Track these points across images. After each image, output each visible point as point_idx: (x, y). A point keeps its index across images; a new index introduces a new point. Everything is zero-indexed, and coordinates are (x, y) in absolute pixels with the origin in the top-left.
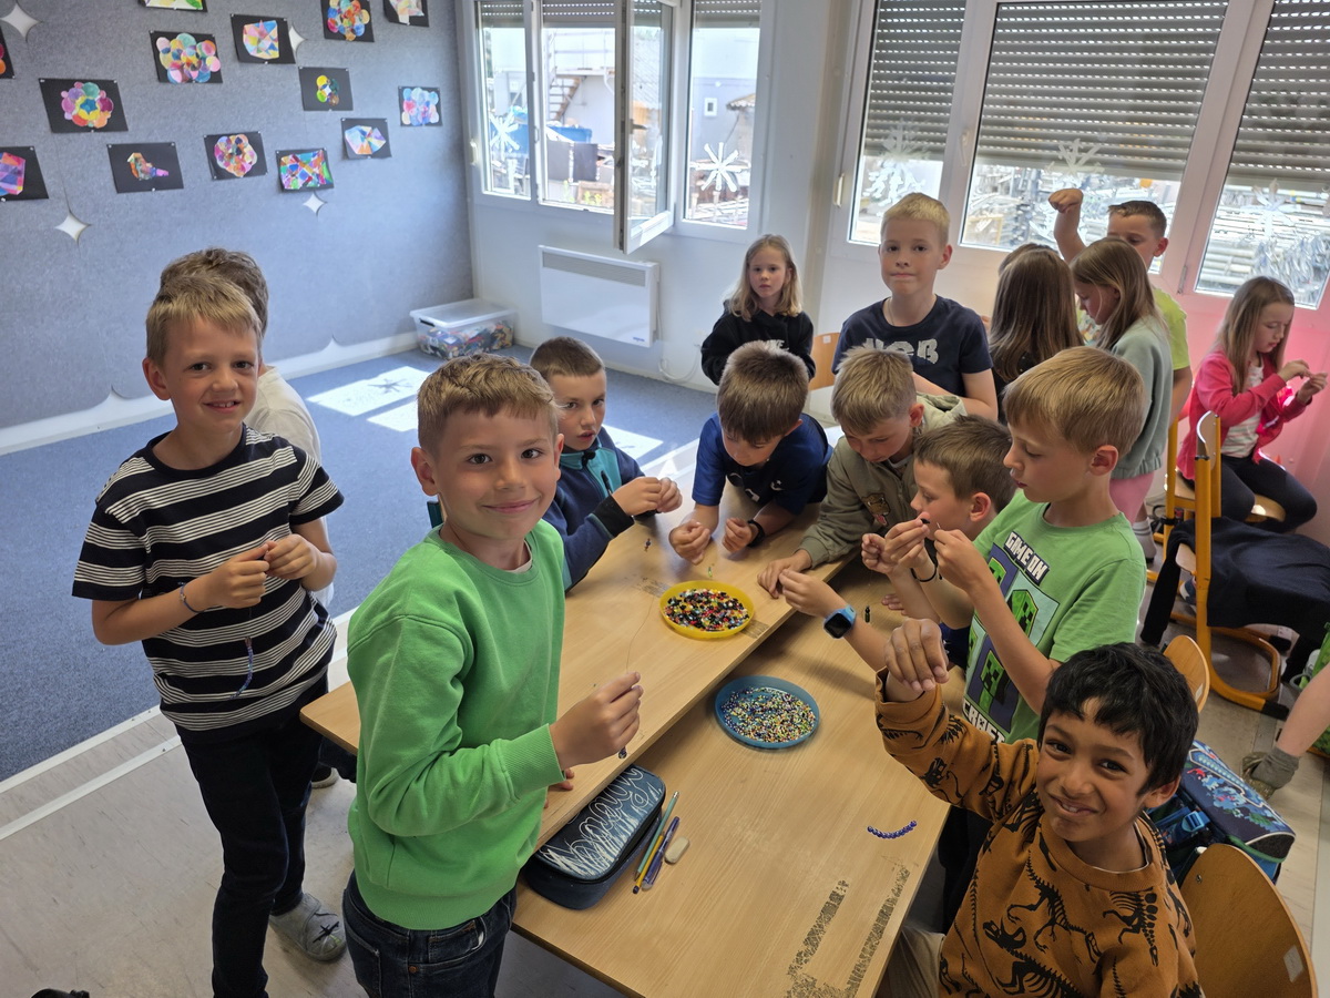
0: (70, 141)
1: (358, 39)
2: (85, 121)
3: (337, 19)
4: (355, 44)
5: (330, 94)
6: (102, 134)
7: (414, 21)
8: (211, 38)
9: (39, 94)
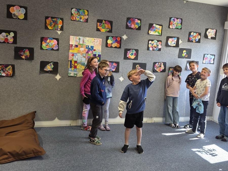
0: (126, 61)
1: (196, 42)
2: (130, 57)
3: (192, 37)
4: (195, 43)
5: (186, 55)
6: (133, 60)
7: (212, 38)
8: (161, 41)
9: (124, 51)
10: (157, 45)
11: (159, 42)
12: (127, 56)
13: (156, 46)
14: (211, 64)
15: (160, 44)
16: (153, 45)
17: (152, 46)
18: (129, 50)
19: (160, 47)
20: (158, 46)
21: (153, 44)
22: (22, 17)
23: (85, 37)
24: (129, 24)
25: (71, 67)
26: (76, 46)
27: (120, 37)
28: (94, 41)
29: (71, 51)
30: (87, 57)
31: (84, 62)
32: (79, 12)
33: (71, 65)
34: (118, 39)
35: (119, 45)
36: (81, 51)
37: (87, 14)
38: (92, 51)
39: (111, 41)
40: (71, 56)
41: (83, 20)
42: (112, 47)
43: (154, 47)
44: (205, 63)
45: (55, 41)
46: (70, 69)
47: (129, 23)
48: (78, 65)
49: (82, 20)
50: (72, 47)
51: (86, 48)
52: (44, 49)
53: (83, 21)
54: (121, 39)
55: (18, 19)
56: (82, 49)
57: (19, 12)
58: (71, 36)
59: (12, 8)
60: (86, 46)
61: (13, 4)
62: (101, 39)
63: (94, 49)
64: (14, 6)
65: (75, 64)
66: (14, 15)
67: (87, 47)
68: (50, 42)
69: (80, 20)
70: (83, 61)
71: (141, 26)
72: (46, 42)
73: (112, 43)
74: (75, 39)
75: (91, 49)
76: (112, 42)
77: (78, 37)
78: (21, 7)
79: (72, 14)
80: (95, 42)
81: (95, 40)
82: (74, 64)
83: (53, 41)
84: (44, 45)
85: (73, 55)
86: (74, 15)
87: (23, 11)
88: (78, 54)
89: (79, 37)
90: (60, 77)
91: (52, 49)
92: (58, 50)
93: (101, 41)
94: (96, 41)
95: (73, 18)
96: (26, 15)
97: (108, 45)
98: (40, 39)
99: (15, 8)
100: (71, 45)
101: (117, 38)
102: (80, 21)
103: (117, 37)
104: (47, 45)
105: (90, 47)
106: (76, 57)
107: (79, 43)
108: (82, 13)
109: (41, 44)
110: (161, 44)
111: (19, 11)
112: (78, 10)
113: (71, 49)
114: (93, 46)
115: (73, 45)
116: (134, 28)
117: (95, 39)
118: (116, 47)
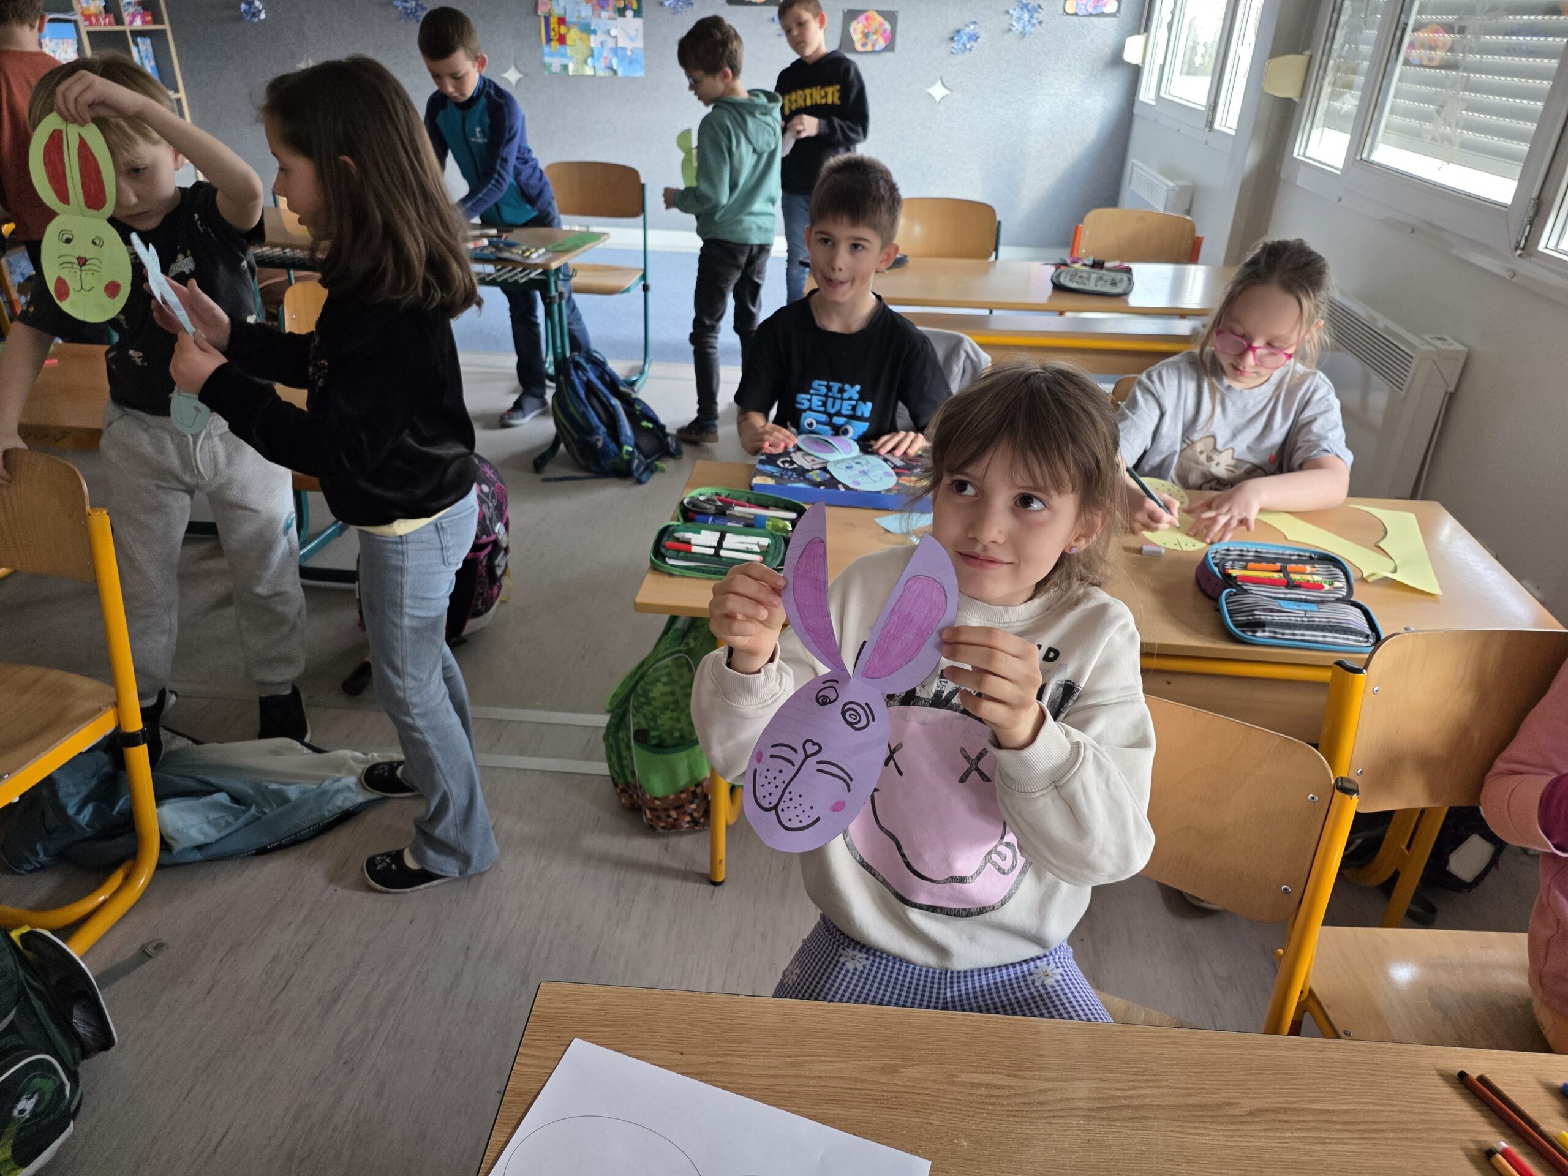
14: (1102, 15)
25: (549, 40)
30: (595, 1)
31: (588, 20)
33: (547, 32)
44: (1076, 14)
46: (546, 49)
48: (569, 29)
65: (559, 27)
70: (583, 14)
82: (556, 29)
90: (519, 76)
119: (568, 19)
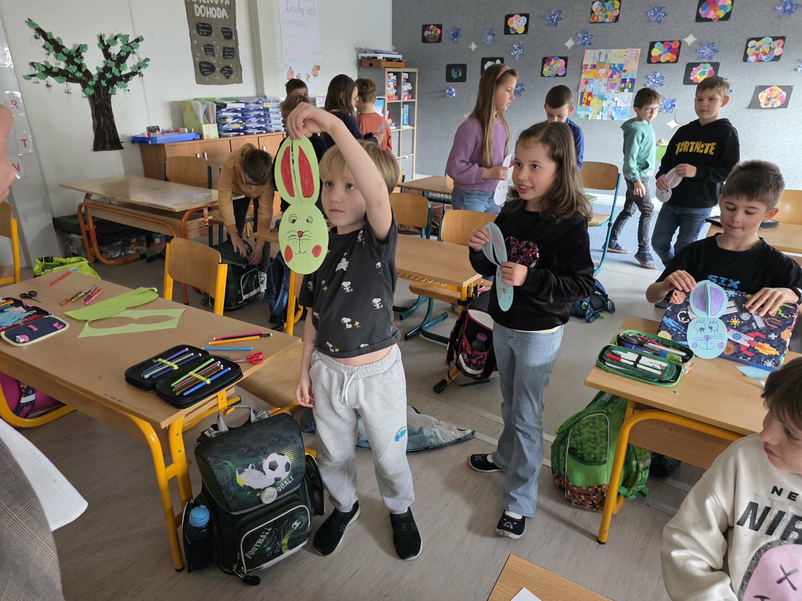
8: (783, 38)
9: (684, 69)
10: (770, 48)
11: (776, 42)
12: (691, 78)
13: (767, 50)
15: (778, 44)
16: (758, 49)
17: (757, 52)
18: (697, 65)
19: (777, 51)
20: (774, 49)
21: (760, 47)
22: (521, 30)
23: (611, 50)
24: (702, 13)
25: (581, 103)
26: (594, 67)
27: (679, 41)
28: (626, 54)
29: (583, 76)
30: (609, 85)
31: (604, 94)
32: (604, 6)
33: (581, 100)
34: (675, 44)
35: (675, 57)
36: (601, 75)
37: (618, 7)
38: (620, 73)
39: (660, 50)
40: (584, 85)
41: (610, 19)
42: (659, 62)
43: (762, 53)
45: (562, 61)
47: (703, 10)
48: (592, 99)
49: (608, 20)
50: (586, 69)
51: (610, 68)
52: (545, 75)
53: (610, 21)
54: (680, 42)
55: (517, 33)
56: (602, 71)
57: (518, 24)
58: (586, 50)
59: (510, 19)
60: (611, 64)
61: (512, 13)
62: (639, 50)
63: (624, 69)
64: (512, 16)
65: (588, 97)
66: (513, 28)
67: (612, 66)
68: (555, 63)
69: (605, 20)
70: (602, 91)
71: (730, 12)
72: (548, 65)
73: (661, 55)
74: (592, 55)
75: (619, 69)
76: (661, 53)
77: (597, 51)
78: (521, 15)
79: (592, 12)
80: (626, 57)
81: (627, 52)
82: (586, 99)
83: (559, 62)
84: (546, 69)
85: (586, 83)
86: (596, 13)
87: (524, 20)
88: (595, 80)
89: (600, 50)
91: (557, 75)
92: (565, 75)
93: (639, 53)
94: (628, 54)
95: (593, 19)
96: (526, 26)
97: (652, 58)
98: (541, 61)
99: (514, 18)
100: (585, 65)
101: (672, 44)
102: (604, 22)
103: (672, 42)
104: (550, 70)
105: (616, 66)
106: (592, 85)
107: (599, 60)
108: (609, 8)
109: (542, 69)
110: (781, 45)
111: (519, 21)
112: (602, 3)
113: (584, 72)
114: (623, 64)
115: (588, 65)
116: (715, 17)
117: (628, 49)
118: (668, 62)
119: (593, 93)
